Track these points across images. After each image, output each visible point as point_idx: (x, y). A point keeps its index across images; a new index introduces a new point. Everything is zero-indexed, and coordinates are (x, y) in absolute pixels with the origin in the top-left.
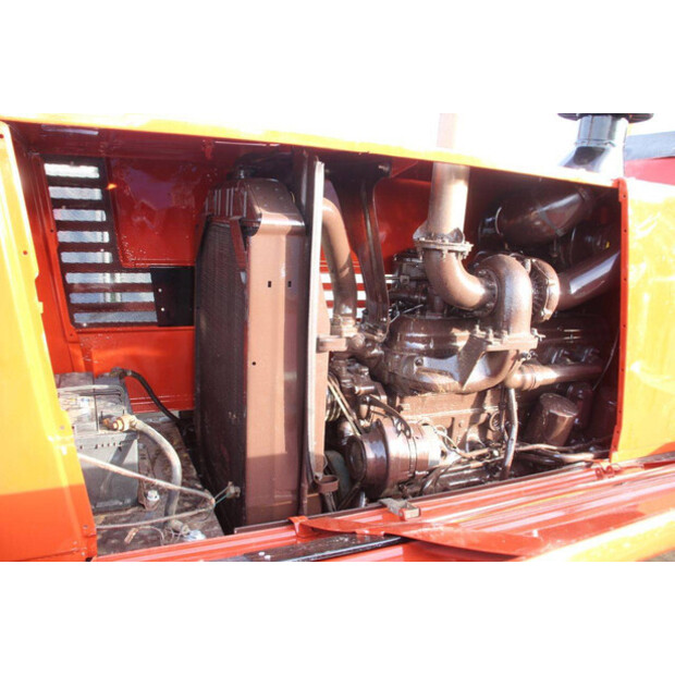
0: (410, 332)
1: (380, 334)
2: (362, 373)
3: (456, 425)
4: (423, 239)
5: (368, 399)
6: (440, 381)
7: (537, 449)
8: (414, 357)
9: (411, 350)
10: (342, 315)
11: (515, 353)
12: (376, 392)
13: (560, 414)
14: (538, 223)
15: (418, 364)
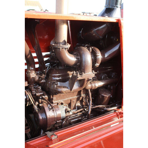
0: (53, 74)
1: (44, 75)
2: (39, 89)
3: (72, 102)
4: (53, 44)
5: (41, 97)
6: (64, 90)
7: (99, 107)
8: (55, 82)
9: (54, 80)
10: (30, 70)
11: (87, 79)
12: (43, 95)
13: (105, 96)
14: (94, 34)
15: (56, 85)
